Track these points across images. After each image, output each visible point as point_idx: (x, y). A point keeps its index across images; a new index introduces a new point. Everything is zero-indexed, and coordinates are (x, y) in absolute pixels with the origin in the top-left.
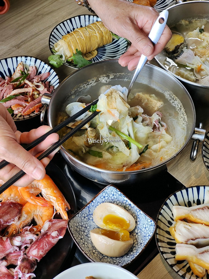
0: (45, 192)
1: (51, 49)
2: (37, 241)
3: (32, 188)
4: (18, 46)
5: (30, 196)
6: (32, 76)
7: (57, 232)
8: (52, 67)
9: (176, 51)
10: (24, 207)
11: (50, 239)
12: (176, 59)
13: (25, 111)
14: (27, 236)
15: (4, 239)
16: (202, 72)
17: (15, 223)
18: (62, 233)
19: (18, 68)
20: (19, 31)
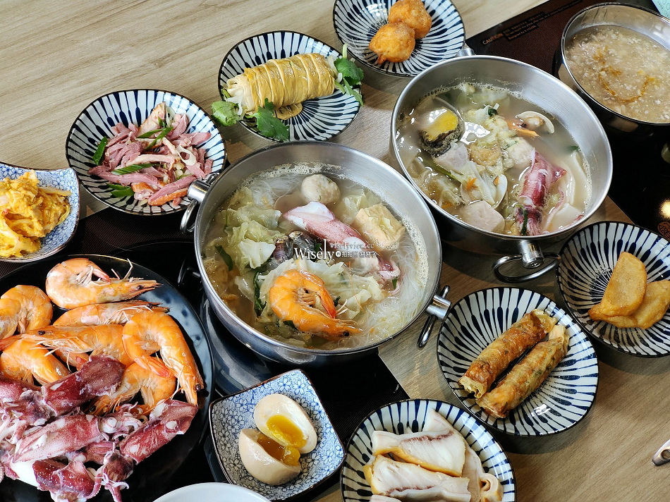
0: (168, 352)
1: (220, 87)
2: (141, 431)
3: (146, 341)
4: (160, 63)
5: (142, 355)
6: (177, 133)
7: (175, 422)
8: (217, 123)
9: (439, 143)
10: (128, 370)
11: (164, 432)
12: (436, 156)
13: (155, 199)
14: (126, 419)
15: (89, 418)
16: (474, 192)
17: (110, 395)
18: (184, 426)
19: (155, 113)
20: (166, 31)
